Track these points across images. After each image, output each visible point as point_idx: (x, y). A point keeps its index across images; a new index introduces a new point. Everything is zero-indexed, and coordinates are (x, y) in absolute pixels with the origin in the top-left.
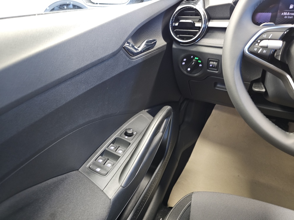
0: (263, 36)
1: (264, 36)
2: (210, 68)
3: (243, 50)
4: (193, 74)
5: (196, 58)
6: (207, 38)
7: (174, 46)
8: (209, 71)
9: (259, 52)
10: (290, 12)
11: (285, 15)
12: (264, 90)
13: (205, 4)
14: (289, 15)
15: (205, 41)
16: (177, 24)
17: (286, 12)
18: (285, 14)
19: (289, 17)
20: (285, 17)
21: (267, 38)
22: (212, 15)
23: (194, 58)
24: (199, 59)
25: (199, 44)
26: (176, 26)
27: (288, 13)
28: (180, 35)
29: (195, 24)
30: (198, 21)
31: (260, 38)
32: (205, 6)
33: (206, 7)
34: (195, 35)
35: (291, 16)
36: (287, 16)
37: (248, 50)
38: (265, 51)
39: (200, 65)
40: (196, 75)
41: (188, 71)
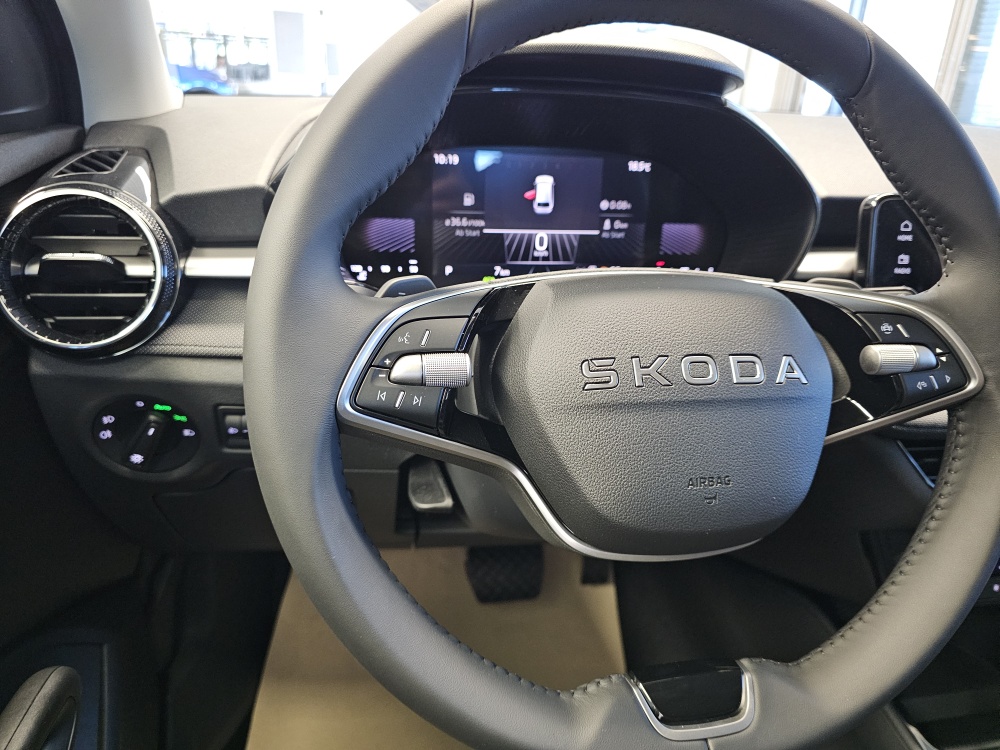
0: (400, 340)
1: (403, 339)
2: (231, 441)
3: (332, 407)
4: (165, 471)
5: (158, 407)
6: (190, 321)
7: (37, 367)
8: (231, 454)
9: (397, 406)
10: (470, 217)
11: (456, 227)
12: (448, 502)
13: (159, 186)
14: (468, 228)
15: (186, 337)
16: (33, 269)
17: (456, 216)
18: (456, 222)
19: (470, 233)
20: (459, 233)
21: (415, 347)
22: (197, 229)
23: (149, 408)
24: (176, 410)
25: (157, 349)
26: (31, 277)
27: (464, 220)
28: (58, 318)
29: (122, 266)
30: (135, 253)
31: (388, 349)
32: (160, 192)
33: (163, 200)
34: (134, 315)
35: (473, 228)
36: (462, 228)
37: (354, 404)
38: (417, 401)
39: (187, 433)
40: (178, 473)
41: (135, 466)
